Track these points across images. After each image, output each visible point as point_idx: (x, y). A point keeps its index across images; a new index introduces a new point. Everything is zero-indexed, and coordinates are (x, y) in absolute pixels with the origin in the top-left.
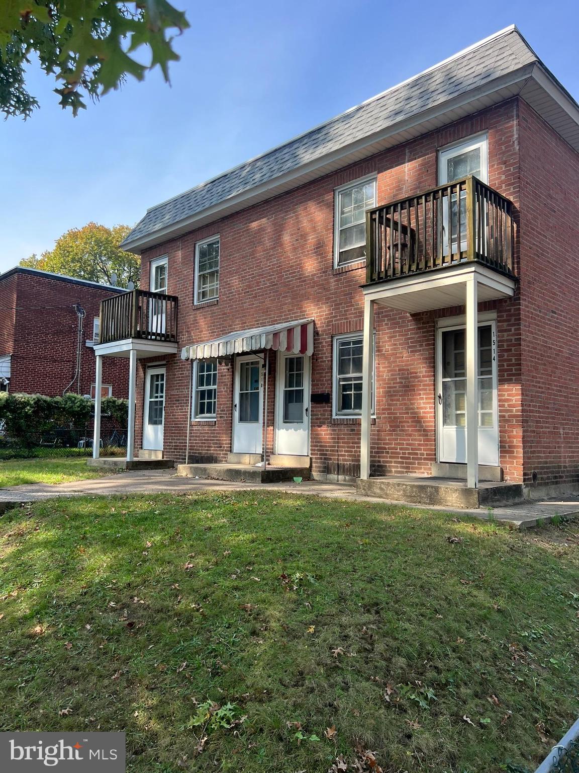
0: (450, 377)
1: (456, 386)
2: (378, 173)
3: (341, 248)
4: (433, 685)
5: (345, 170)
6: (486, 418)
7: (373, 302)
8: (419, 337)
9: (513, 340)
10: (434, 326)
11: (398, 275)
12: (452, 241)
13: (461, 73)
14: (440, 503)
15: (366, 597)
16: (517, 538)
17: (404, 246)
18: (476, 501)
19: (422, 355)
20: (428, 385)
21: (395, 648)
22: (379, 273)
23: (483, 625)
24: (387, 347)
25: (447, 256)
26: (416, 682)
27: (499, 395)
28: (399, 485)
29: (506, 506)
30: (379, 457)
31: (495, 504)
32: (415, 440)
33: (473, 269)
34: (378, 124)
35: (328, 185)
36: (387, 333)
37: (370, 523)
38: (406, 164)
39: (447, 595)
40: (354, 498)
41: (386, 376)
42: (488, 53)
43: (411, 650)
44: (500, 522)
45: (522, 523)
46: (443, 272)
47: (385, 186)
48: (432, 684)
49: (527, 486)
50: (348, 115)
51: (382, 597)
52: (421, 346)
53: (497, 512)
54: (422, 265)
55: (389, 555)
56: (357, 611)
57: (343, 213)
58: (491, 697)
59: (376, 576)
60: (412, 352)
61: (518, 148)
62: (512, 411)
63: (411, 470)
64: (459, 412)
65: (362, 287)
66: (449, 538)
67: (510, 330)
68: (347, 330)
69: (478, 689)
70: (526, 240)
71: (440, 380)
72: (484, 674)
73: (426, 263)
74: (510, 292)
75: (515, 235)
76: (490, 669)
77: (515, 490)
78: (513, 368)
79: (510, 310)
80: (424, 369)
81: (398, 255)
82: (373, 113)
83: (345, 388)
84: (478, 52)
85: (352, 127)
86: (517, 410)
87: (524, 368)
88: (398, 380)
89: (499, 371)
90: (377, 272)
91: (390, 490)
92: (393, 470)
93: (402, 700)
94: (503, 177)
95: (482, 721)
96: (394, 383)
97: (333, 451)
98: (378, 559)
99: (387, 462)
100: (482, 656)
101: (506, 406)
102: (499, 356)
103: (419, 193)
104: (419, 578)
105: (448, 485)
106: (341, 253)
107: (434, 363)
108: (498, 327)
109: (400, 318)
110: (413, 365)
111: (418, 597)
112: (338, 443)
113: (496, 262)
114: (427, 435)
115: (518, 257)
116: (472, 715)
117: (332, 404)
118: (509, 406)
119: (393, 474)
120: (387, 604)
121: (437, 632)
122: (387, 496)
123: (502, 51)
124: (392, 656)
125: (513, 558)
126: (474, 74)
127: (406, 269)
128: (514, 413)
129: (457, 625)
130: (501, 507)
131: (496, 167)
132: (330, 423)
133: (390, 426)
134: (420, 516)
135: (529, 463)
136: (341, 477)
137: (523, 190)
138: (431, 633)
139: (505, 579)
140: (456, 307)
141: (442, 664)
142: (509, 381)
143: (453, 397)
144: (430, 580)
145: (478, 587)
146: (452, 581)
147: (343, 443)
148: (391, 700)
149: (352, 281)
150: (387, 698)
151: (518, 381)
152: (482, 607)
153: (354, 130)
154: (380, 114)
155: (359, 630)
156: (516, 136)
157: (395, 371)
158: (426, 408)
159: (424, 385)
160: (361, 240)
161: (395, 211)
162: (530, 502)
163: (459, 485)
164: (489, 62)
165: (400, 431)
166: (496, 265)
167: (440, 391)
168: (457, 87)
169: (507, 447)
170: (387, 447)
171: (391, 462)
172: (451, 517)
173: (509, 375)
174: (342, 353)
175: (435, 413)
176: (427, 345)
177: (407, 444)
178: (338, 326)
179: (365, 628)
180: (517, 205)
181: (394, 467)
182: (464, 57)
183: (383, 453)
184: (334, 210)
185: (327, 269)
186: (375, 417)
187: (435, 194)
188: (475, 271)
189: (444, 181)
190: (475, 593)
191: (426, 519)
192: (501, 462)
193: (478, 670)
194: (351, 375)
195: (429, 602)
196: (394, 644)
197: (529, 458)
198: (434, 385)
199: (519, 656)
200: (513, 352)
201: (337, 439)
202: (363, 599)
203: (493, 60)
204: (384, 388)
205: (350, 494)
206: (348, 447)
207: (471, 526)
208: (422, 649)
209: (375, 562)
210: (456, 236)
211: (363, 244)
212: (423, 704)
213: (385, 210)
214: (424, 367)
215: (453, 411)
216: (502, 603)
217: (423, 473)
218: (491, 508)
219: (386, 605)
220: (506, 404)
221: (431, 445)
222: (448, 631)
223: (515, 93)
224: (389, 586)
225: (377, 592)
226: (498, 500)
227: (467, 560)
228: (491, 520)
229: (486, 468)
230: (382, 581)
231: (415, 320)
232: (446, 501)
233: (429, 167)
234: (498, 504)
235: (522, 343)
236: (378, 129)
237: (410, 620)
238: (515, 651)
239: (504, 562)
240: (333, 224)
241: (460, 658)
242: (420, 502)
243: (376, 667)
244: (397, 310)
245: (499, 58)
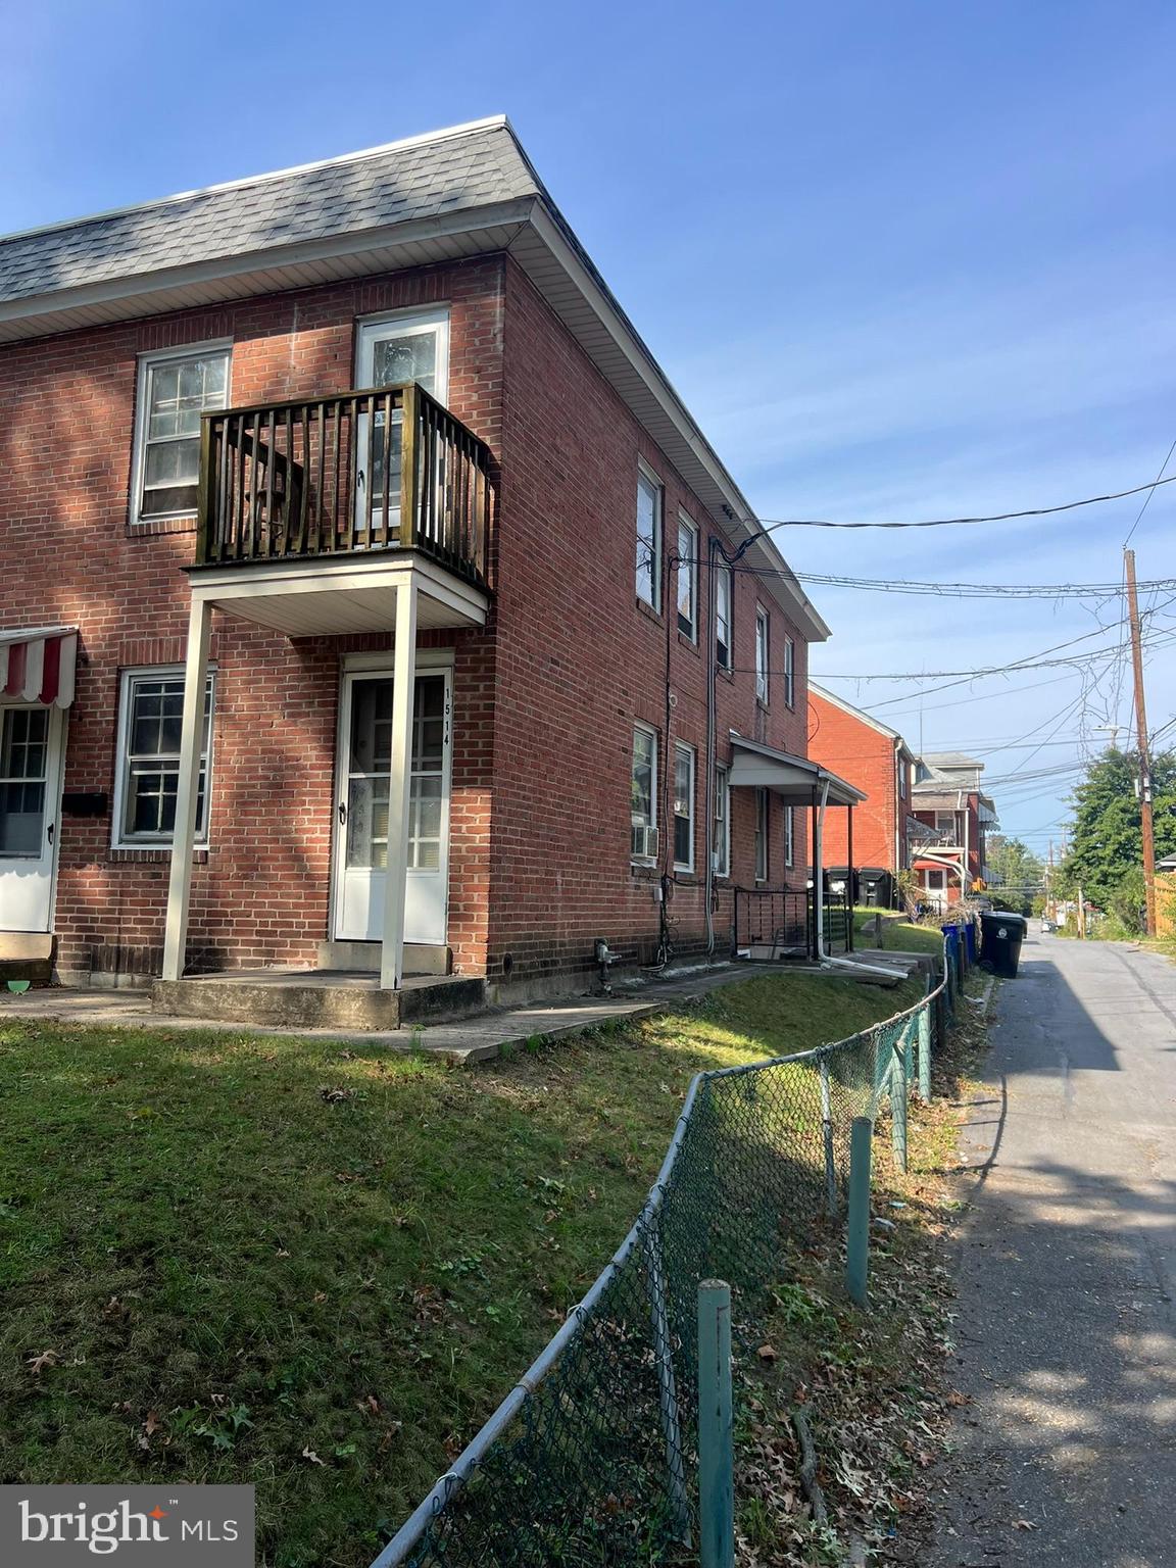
0: (365, 772)
1: (374, 788)
2: (235, 341)
3: (147, 482)
4: (250, 1395)
5: (163, 320)
6: (428, 853)
7: (209, 605)
8: (305, 687)
9: (481, 708)
10: (337, 668)
11: (266, 556)
12: (373, 504)
13: (407, 182)
14: (326, 1023)
15: (128, 1232)
16: (459, 1082)
17: (278, 499)
18: (394, 1014)
19: (310, 723)
20: (321, 785)
21: (179, 1333)
22: (225, 547)
23: (370, 1261)
24: (241, 703)
25: (363, 532)
26: (213, 1396)
27: (452, 810)
28: (244, 989)
29: (450, 1022)
30: (211, 932)
31: (430, 1019)
32: (289, 896)
33: (410, 564)
34: (239, 240)
35: (124, 343)
36: (242, 673)
37: (165, 1072)
38: (294, 334)
39: (303, 1207)
40: (140, 1022)
41: (235, 761)
42: (455, 156)
43: (211, 1332)
44: (432, 1053)
45: (471, 1054)
46: (353, 561)
47: (248, 371)
48: (245, 1396)
49: (492, 981)
50: (174, 206)
51: (164, 1228)
52: (310, 705)
53: (432, 1034)
54: (313, 543)
55: (193, 1136)
56: (102, 1265)
57: (155, 409)
58: (366, 1400)
59: (156, 1184)
60: (291, 715)
61: (501, 348)
62: (472, 840)
63: (275, 958)
64: (378, 840)
65: (188, 570)
66: (326, 1093)
67: (476, 688)
68: (154, 659)
69: (341, 1389)
70: (511, 523)
71: (345, 776)
72: (358, 1356)
73: (322, 539)
74: (478, 617)
75: (492, 510)
76: (370, 1344)
77: (472, 989)
78: (480, 759)
79: (477, 651)
80: (315, 753)
81: (266, 514)
82: (228, 215)
83: (146, 783)
84: (439, 150)
85: (183, 233)
86: (481, 839)
87: (498, 760)
88: (260, 772)
89: (455, 763)
90: (220, 545)
91: (225, 1000)
92: (239, 958)
93: (176, 1442)
94: (475, 397)
95: (339, 1453)
96: (251, 778)
97: (108, 921)
98: (167, 1147)
99: (227, 942)
100: (358, 1323)
101: (464, 829)
102: (456, 736)
103: (315, 396)
104: (249, 1180)
105: (345, 985)
106: (147, 494)
107: (335, 740)
108: (455, 680)
109: (269, 644)
110: (291, 742)
111: (243, 1219)
112: (121, 903)
113: (456, 556)
114: (313, 886)
115: (496, 553)
116: (321, 1446)
117: (111, 817)
118: (469, 830)
119: (238, 967)
120: (173, 1240)
121: (272, 1286)
122: (217, 1014)
123: (481, 159)
124: (169, 1352)
125: (447, 1122)
126: (430, 190)
127: (281, 546)
128: (477, 844)
129: (316, 1266)
130: (441, 1023)
131: (462, 375)
132: (106, 858)
133: (240, 868)
134: (276, 1051)
135: (498, 938)
136: (123, 978)
137: (509, 428)
138: (261, 1290)
139: (424, 1164)
140: (379, 633)
141: (275, 1351)
142: (470, 783)
143: (369, 810)
144: (273, 1182)
145: (370, 1186)
146: (319, 1179)
147: (133, 903)
148: (152, 1446)
149: (169, 555)
150: (144, 1443)
151: (487, 785)
152: (371, 1223)
153: (187, 241)
154: (244, 221)
155: (101, 1306)
156: (499, 325)
157: (255, 752)
158: (313, 831)
159: (312, 785)
160: (192, 474)
161: (262, 424)
162: (496, 1012)
163: (368, 986)
164: (459, 176)
165: (259, 877)
166: (455, 564)
167: (344, 798)
168: (397, 205)
169: (462, 908)
170: (229, 910)
171: (236, 943)
172: (336, 1050)
173: (473, 771)
174: (140, 706)
175: (331, 842)
176: (322, 704)
177: (272, 905)
178: (135, 649)
179: (114, 1299)
180: (496, 454)
181: (242, 953)
182: (412, 152)
183: (219, 923)
184: (135, 398)
185: (114, 524)
186: (206, 847)
187: (346, 405)
188: (413, 569)
189: (366, 382)
190: (363, 1197)
191: (288, 1057)
192: (450, 937)
193: (347, 1351)
194: (159, 756)
195: (265, 1225)
196: (174, 1324)
197: (499, 929)
198: (333, 786)
199: (430, 1310)
200: (481, 729)
201: (120, 894)
202: (119, 1236)
203: (464, 172)
204: (230, 787)
205: (137, 1014)
206: (143, 912)
207: (376, 1064)
208: (235, 1326)
209: (158, 1155)
210: (380, 496)
211: (195, 481)
212: (222, 1440)
213: (241, 419)
214: (315, 748)
215: (367, 839)
216: (412, 1212)
217: (301, 962)
218: (421, 1027)
219: (170, 1244)
220: (464, 826)
221: (320, 906)
222: (297, 1281)
223: (502, 245)
224: (182, 1202)
225: (155, 1218)
226: (438, 1011)
227: (356, 1132)
228: (416, 1050)
229: (422, 949)
230: (170, 1194)
231: (298, 651)
232: (337, 1018)
233: (339, 350)
234: (436, 1018)
235: (497, 713)
236: (237, 251)
237: (219, 1269)
238: (424, 1302)
239: (426, 1131)
240: (133, 431)
241: (313, 1333)
242: (285, 1023)
243: (129, 1381)
244: (264, 627)
245: (475, 171)
